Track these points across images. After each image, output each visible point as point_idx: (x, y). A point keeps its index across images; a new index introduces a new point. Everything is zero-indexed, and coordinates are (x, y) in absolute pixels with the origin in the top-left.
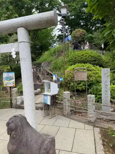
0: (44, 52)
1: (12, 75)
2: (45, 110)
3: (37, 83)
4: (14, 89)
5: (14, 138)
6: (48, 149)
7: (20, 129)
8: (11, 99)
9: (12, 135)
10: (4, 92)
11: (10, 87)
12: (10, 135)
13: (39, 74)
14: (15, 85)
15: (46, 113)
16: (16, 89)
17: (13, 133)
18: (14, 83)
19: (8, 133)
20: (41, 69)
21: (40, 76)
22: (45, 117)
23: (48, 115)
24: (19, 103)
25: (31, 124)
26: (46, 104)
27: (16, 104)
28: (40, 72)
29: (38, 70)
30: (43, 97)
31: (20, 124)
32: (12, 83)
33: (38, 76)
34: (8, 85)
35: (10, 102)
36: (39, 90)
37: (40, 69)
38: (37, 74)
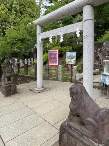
0: (108, 30)
1: (74, 54)
2: (102, 89)
3: (96, 64)
4: (74, 67)
5: (75, 100)
6: (103, 117)
7: (80, 95)
8: (71, 75)
9: (73, 98)
10: (66, 69)
11: (71, 65)
12: (72, 98)
13: (99, 55)
14: (75, 63)
15: (103, 92)
16: (76, 66)
17: (75, 96)
18: (75, 61)
19: (71, 96)
20: (102, 49)
21: (100, 56)
22: (101, 96)
23: (105, 95)
24: (77, 79)
25: (89, 94)
26: (104, 84)
27: (75, 80)
28: (100, 53)
29: (98, 51)
30: (102, 77)
31: (80, 90)
32: (73, 61)
33: (98, 57)
34: (70, 63)
35: (70, 77)
36: (97, 70)
37: (100, 50)
38: (97, 54)
